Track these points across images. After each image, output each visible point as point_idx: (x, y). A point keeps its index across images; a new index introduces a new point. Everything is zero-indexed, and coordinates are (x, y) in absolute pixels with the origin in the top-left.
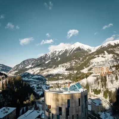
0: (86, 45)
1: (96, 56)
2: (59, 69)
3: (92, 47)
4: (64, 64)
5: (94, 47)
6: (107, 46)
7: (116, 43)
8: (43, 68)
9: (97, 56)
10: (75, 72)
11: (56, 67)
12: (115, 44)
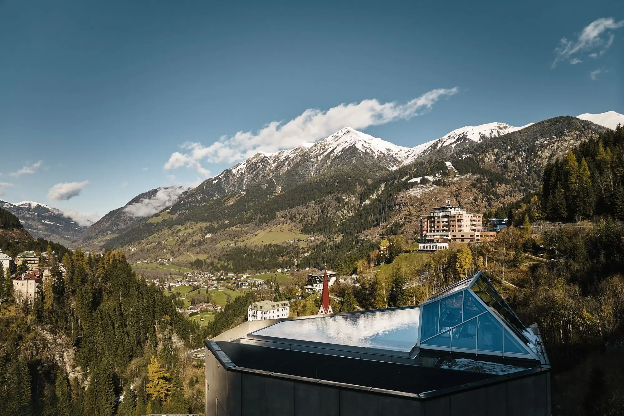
0: (379, 139)
1: (414, 180)
2: (278, 226)
3: (401, 147)
4: (295, 209)
5: (407, 149)
6: (453, 146)
7: (488, 135)
8: (216, 225)
9: (418, 180)
10: (338, 239)
11: (265, 219)
12: (483, 136)
